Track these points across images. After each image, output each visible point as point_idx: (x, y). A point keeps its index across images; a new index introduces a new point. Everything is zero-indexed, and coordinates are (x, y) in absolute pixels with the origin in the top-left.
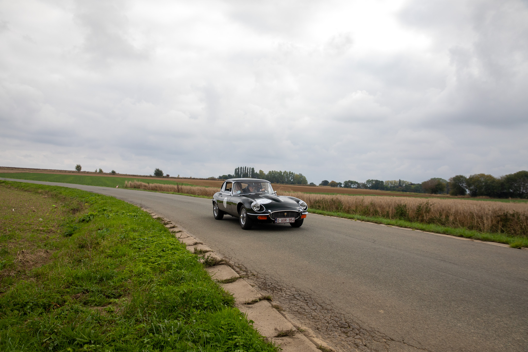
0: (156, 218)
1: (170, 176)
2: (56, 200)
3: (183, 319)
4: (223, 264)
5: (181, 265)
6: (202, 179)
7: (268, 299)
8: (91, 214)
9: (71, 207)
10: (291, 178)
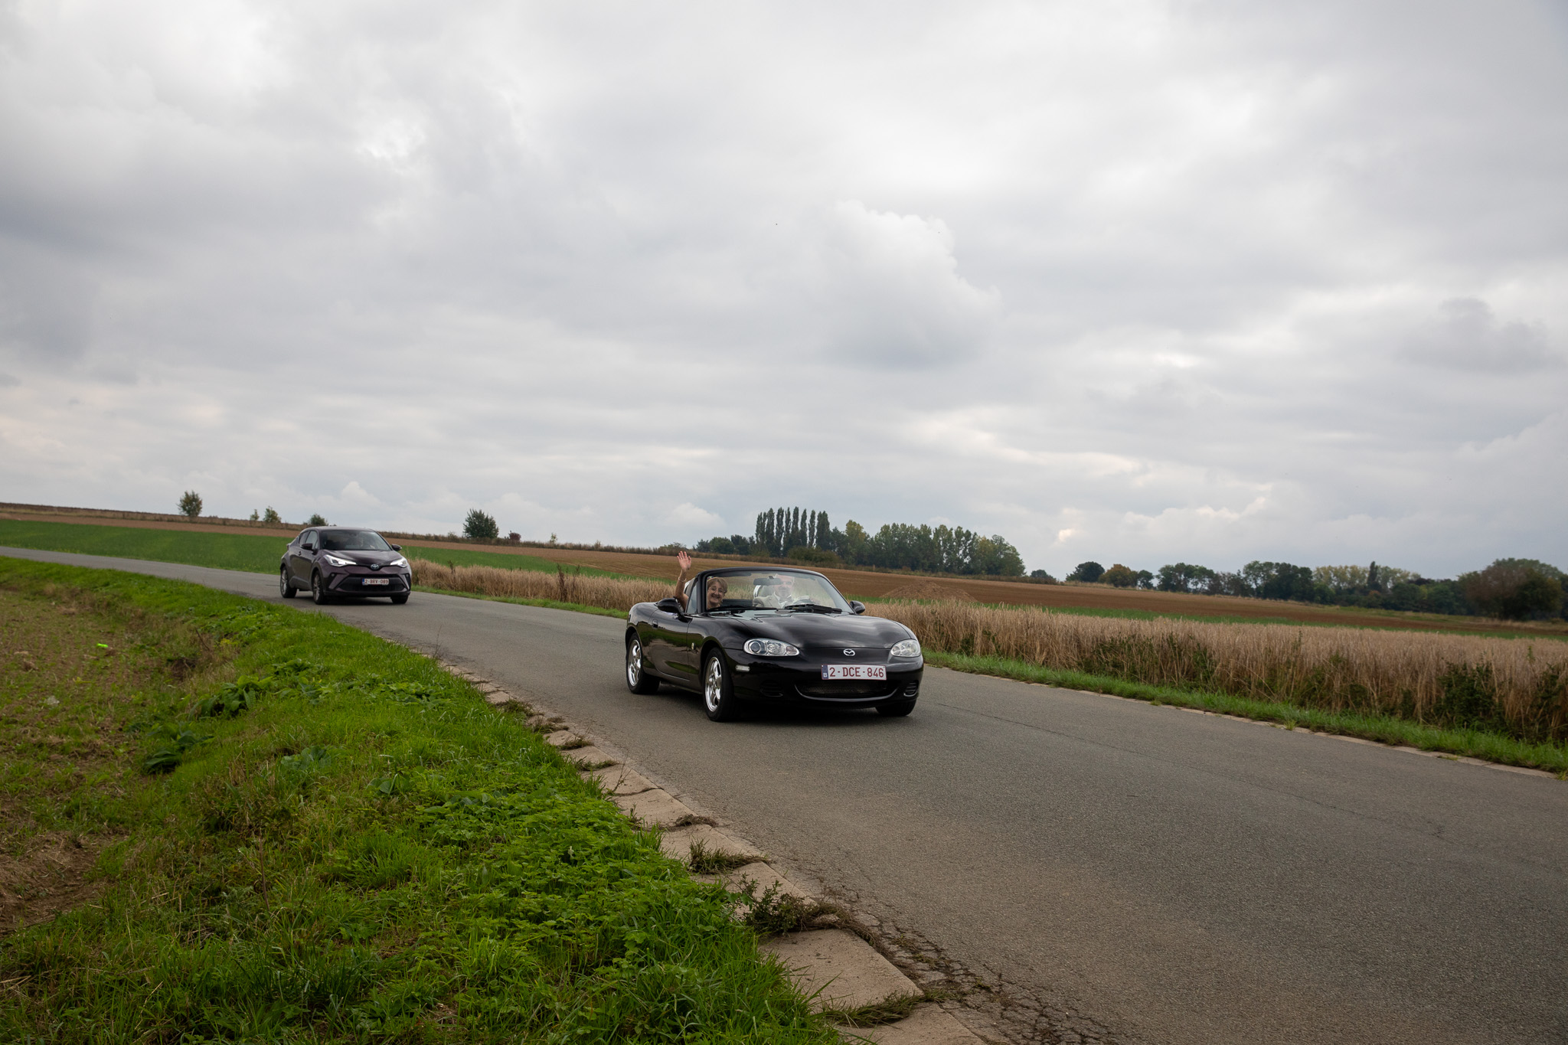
1: (523, 540)
2: (109, 623)
8: (247, 685)
9: (165, 652)
10: (964, 552)
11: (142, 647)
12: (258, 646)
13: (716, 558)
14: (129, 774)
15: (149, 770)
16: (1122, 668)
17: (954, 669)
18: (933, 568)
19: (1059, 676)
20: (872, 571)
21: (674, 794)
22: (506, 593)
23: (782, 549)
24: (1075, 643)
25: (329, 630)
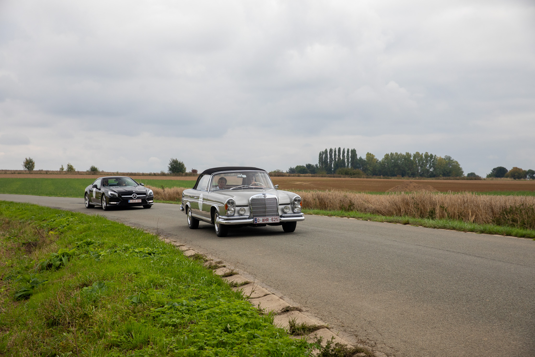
8: (63, 253)
9: (21, 240)
10: (430, 166)
11: (10, 238)
12: (69, 234)
13: (299, 176)
14: (7, 301)
15: (17, 299)
16: (517, 222)
17: (425, 227)
18: (413, 175)
19: (482, 228)
20: (381, 178)
21: (280, 296)
23: (333, 169)
24: (490, 210)
25: (103, 224)
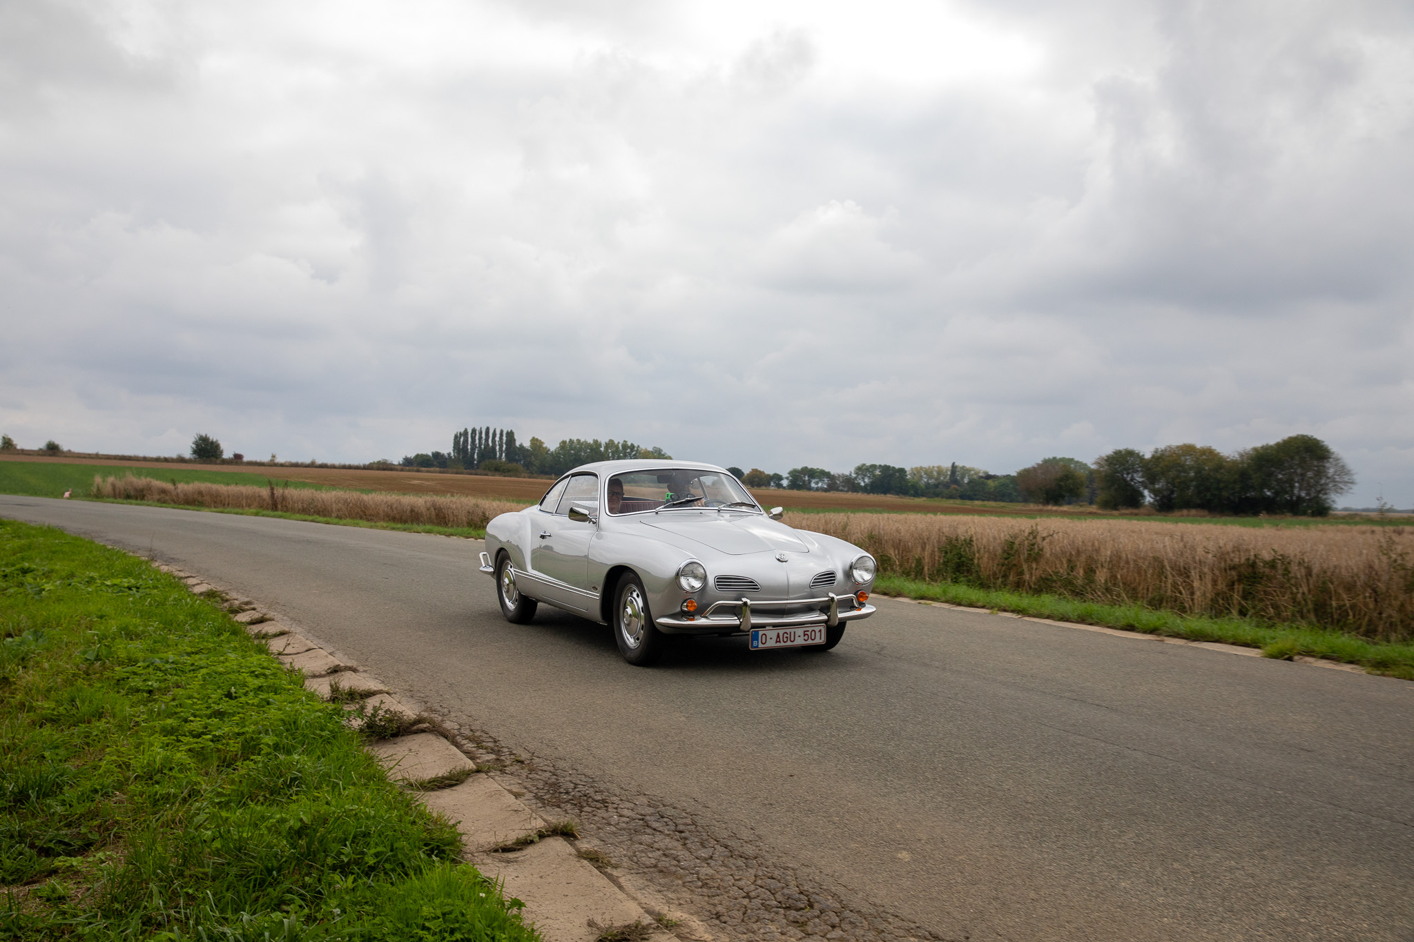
0: (201, 594)
1: (245, 459)
3: (301, 906)
4: (423, 731)
5: (290, 738)
6: (350, 467)
7: (566, 834)
13: (414, 470)
22: (224, 505)
